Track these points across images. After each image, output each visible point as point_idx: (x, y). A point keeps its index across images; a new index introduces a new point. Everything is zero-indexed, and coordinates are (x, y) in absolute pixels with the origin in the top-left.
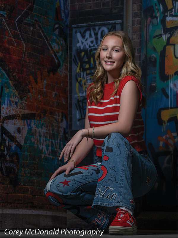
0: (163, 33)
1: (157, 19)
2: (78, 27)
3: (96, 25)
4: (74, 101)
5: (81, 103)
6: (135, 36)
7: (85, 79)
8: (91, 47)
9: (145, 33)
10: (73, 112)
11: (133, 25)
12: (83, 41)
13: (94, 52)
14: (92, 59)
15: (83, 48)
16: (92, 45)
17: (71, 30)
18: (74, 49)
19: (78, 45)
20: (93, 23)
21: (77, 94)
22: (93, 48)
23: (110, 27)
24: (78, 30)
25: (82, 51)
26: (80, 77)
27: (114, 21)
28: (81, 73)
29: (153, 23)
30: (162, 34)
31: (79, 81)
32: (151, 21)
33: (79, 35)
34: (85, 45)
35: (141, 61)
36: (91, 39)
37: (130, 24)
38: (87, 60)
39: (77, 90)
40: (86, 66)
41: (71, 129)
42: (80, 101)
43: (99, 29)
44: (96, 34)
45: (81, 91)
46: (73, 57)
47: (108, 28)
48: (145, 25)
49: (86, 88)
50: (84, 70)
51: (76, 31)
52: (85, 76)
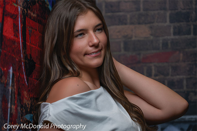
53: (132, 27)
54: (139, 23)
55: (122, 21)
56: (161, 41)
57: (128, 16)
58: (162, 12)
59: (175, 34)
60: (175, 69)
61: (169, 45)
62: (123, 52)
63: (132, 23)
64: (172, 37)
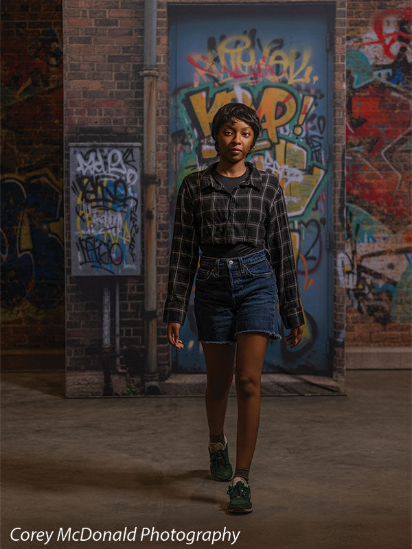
0: (198, 164)
1: (190, 146)
2: (77, 147)
3: (105, 146)
4: (74, 241)
5: (84, 243)
6: (161, 164)
7: (90, 213)
8: (97, 173)
9: (174, 162)
10: (73, 254)
11: (157, 150)
12: (86, 164)
13: (102, 179)
14: (99, 188)
15: (86, 173)
16: (99, 171)
17: (68, 149)
18: (72, 173)
19: (79, 169)
20: (101, 143)
21: (77, 231)
22: (101, 174)
23: (125, 150)
24: (78, 150)
25: (83, 177)
26: (83, 210)
27: (130, 144)
28: (84, 205)
29: (184, 151)
30: (196, 166)
31: (80, 214)
32: (181, 148)
33: (79, 157)
34: (88, 170)
35: (169, 195)
36: (98, 164)
37: (153, 148)
38: (92, 189)
40: (90, 196)
41: (70, 274)
42: (83, 240)
43: (109, 151)
44: (105, 158)
45: (84, 227)
46: (71, 184)
47: (122, 152)
48: (174, 152)
49: (91, 224)
50: (88, 201)
51: (75, 152)
52: (89, 209)
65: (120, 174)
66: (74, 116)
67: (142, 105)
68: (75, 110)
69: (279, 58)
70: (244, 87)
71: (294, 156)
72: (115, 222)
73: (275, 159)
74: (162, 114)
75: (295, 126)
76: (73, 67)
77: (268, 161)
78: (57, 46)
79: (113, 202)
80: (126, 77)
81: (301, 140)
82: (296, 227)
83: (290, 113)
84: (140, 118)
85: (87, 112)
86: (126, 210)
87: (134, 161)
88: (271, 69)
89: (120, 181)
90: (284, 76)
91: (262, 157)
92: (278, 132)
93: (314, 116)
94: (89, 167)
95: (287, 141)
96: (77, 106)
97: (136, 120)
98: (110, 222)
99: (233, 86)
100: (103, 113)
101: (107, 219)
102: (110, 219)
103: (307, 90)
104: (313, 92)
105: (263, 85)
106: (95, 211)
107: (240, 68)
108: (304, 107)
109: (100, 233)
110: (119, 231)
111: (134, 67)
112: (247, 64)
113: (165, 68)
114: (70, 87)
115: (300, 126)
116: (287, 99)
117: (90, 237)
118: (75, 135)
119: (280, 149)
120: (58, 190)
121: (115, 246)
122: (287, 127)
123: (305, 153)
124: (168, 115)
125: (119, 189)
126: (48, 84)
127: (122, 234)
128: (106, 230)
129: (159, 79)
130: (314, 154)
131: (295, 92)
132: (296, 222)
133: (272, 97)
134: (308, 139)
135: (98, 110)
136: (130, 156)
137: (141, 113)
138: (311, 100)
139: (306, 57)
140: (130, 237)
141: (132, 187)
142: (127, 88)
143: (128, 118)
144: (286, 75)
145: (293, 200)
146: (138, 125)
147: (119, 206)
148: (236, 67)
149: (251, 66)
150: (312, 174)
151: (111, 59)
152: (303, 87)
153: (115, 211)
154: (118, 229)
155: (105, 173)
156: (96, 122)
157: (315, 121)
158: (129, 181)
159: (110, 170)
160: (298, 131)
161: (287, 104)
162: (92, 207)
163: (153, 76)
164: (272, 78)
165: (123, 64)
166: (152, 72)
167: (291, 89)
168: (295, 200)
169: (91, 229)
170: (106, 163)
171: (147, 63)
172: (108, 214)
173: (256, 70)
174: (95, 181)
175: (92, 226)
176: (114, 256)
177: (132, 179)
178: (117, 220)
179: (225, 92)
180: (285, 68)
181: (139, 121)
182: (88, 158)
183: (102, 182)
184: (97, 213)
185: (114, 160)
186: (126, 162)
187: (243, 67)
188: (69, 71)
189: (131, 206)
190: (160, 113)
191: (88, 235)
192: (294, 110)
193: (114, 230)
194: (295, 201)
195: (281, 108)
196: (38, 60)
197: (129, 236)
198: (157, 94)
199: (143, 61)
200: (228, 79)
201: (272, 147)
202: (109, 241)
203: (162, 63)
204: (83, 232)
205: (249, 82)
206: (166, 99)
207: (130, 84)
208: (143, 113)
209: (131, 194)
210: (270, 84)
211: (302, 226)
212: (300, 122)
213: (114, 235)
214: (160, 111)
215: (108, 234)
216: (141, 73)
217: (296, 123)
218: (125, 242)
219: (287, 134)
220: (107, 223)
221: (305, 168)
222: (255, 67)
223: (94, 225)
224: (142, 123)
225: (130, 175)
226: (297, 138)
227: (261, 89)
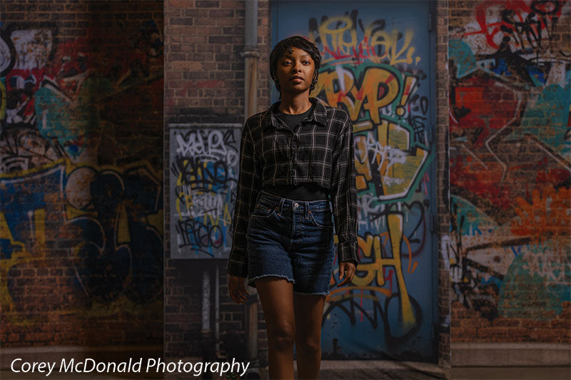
2: (177, 128)
3: (206, 127)
4: (173, 223)
5: (183, 225)
7: (190, 195)
8: (198, 154)
10: (172, 236)
12: (187, 146)
13: (202, 161)
14: (199, 170)
15: (186, 155)
16: (199, 152)
17: (168, 130)
18: (172, 155)
19: (179, 150)
20: (200, 125)
21: (177, 213)
22: (201, 155)
23: (225, 131)
24: (178, 131)
25: (183, 159)
26: (182, 191)
27: (231, 125)
28: (183, 187)
31: (180, 196)
33: (179, 138)
34: (189, 151)
36: (198, 145)
38: (192, 170)
39: (178, 208)
40: (190, 178)
41: (169, 257)
42: (183, 222)
43: (209, 132)
44: (205, 139)
45: (183, 209)
46: (171, 166)
47: (223, 133)
49: (190, 206)
50: (188, 183)
51: (175, 133)
52: (189, 191)
53: (190, 62)
54: (194, 60)
55: (182, 58)
56: (209, 74)
57: (187, 55)
58: (210, 53)
59: (219, 69)
60: (219, 92)
61: (215, 76)
62: (183, 79)
63: (189, 60)
64: (217, 70)
65: (220, 155)
66: (175, 97)
67: (243, 86)
68: (175, 91)
69: (380, 39)
70: (345, 68)
71: (397, 137)
72: (215, 204)
73: (377, 139)
74: (263, 95)
75: (398, 107)
76: (174, 48)
77: (370, 142)
78: (157, 36)
79: (214, 184)
80: (227, 58)
81: (404, 121)
82: (400, 209)
83: (392, 94)
84: (241, 99)
85: (187, 93)
86: (226, 192)
87: (235, 142)
88: (373, 50)
89: (221, 162)
90: (386, 58)
91: (364, 138)
92: (380, 113)
93: (416, 97)
94: (189, 148)
95: (390, 122)
96: (177, 87)
97: (237, 101)
98: (210, 204)
99: (335, 67)
100: (204, 94)
101: (207, 201)
102: (210, 200)
103: (410, 71)
104: (415, 73)
105: (365, 66)
106: (195, 192)
107: (341, 49)
108: (406, 88)
109: (200, 215)
110: (219, 213)
111: (236, 48)
112: (348, 45)
113: (266, 49)
114: (170, 68)
115: (403, 107)
116: (389, 80)
117: (189, 219)
118: (175, 116)
119: (382, 130)
120: (157, 183)
121: (215, 228)
122: (390, 108)
123: (408, 133)
124: (269, 96)
125: (219, 170)
126: (147, 75)
127: (222, 216)
128: (205, 212)
129: (260, 60)
130: (417, 135)
131: (397, 73)
132: (399, 204)
133: (374, 78)
134: (411, 120)
135: (198, 91)
136: (231, 137)
137: (242, 93)
138: (414, 80)
139: (408, 38)
140: (230, 220)
141: (233, 168)
142: (229, 69)
143: (229, 99)
144: (388, 56)
145: (396, 181)
146: (239, 106)
147: (220, 188)
148: (338, 48)
149: (353, 47)
150: (415, 155)
151: (212, 40)
152: (405, 67)
153: (215, 192)
154: (218, 211)
155: (205, 154)
156: (197, 103)
157: (418, 102)
158: (229, 162)
159: (210, 151)
160: (401, 111)
161: (389, 85)
162: (192, 189)
163: (253, 57)
164: (374, 59)
165: (224, 45)
166: (253, 53)
167: (393, 70)
168: (397, 181)
169: (190, 211)
170: (206, 145)
171: (248, 44)
172: (208, 196)
173: (358, 51)
174: (195, 162)
175: (192, 208)
176: (214, 238)
177: (232, 160)
178: (217, 202)
179: (327, 73)
180: (387, 49)
181: (239, 101)
182: (188, 140)
183: (202, 164)
184: (197, 195)
185: (214, 141)
186: (226, 143)
187: (345, 48)
188: (169, 52)
189: (232, 187)
190: (261, 94)
191: (188, 217)
192: (396, 91)
193: (214, 212)
194: (398, 183)
195: (383, 89)
196: (138, 51)
197: (229, 218)
198: (258, 74)
199: (244, 41)
200: (329, 60)
201: (374, 128)
202: (209, 223)
203: (263, 43)
204: (183, 214)
205: (351, 63)
206: (267, 80)
207: (231, 65)
208: (244, 93)
209: (232, 176)
210: (372, 65)
211: (405, 207)
212: (403, 103)
213: (214, 217)
214: (261, 92)
215: (208, 216)
216: (242, 54)
217: (398, 104)
218: (225, 225)
219: (389, 114)
220: (208, 205)
221: (408, 149)
222: (357, 48)
223: (194, 207)
224: (243, 104)
225: (231, 156)
226: (400, 119)
227: (362, 70)
